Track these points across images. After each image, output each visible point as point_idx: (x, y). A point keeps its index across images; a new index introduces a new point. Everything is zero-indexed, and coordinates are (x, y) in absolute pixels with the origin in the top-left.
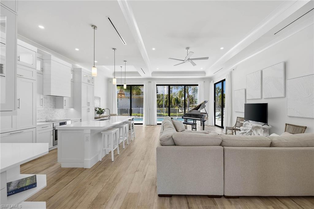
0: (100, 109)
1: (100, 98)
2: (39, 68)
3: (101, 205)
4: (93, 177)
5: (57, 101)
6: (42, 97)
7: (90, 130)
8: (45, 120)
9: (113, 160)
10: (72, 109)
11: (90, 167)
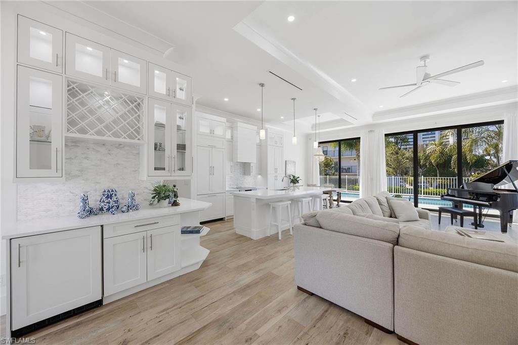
0: (294, 177)
1: (294, 162)
2: (228, 136)
3: (243, 271)
4: (252, 248)
5: (245, 168)
6: (232, 164)
7: (255, 199)
8: (236, 187)
9: (280, 238)
10: (260, 176)
11: (255, 239)
